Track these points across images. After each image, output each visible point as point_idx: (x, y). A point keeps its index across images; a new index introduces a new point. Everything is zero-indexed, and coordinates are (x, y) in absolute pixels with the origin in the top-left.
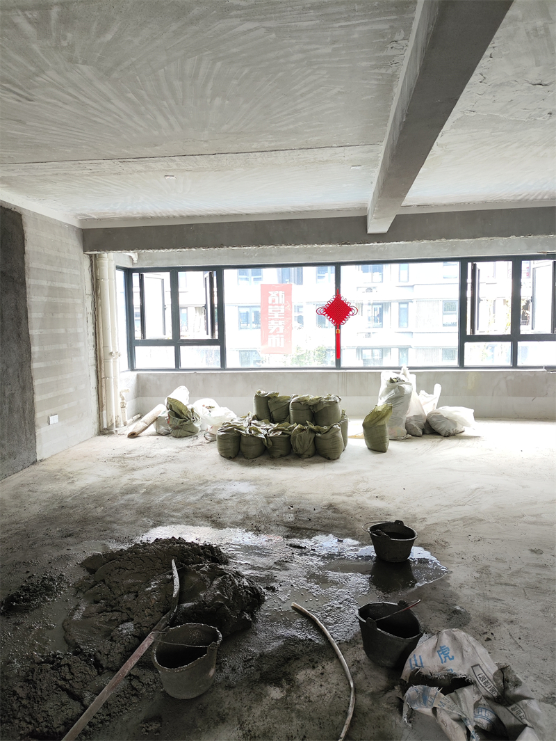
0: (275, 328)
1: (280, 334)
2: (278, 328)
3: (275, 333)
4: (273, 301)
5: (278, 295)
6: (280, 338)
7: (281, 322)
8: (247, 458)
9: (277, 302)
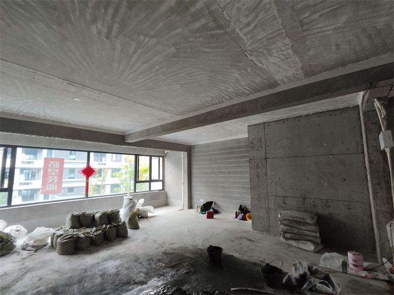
0: (52, 180)
1: (55, 183)
2: (54, 181)
3: (51, 183)
4: (52, 166)
5: (55, 163)
6: (55, 185)
7: (56, 177)
8: (84, 250)
9: (54, 167)
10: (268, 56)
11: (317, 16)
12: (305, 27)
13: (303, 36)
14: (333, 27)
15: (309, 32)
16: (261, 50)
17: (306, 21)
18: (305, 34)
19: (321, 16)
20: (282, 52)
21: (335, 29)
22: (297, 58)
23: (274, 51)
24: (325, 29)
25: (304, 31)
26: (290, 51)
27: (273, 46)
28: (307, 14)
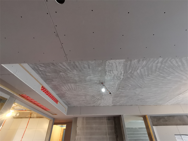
10: (116, 76)
11: (95, 81)
12: (99, 80)
13: (101, 77)
14: (91, 76)
15: (98, 78)
16: (116, 79)
17: (98, 81)
18: (100, 78)
19: (94, 81)
20: (110, 74)
21: (90, 76)
22: (106, 69)
23: (112, 77)
24: (94, 77)
25: (100, 79)
26: (107, 74)
27: (111, 78)
28: (98, 83)
